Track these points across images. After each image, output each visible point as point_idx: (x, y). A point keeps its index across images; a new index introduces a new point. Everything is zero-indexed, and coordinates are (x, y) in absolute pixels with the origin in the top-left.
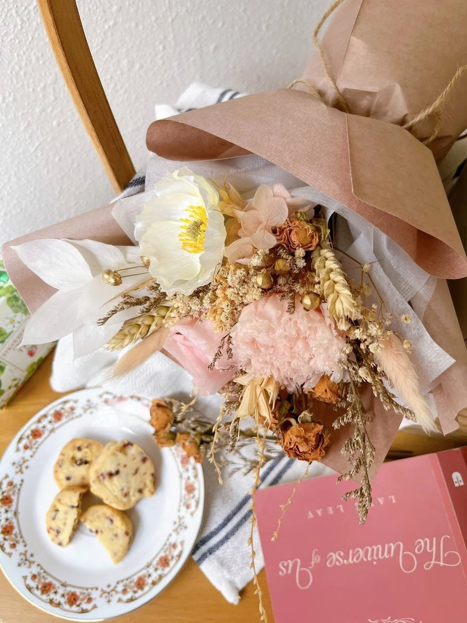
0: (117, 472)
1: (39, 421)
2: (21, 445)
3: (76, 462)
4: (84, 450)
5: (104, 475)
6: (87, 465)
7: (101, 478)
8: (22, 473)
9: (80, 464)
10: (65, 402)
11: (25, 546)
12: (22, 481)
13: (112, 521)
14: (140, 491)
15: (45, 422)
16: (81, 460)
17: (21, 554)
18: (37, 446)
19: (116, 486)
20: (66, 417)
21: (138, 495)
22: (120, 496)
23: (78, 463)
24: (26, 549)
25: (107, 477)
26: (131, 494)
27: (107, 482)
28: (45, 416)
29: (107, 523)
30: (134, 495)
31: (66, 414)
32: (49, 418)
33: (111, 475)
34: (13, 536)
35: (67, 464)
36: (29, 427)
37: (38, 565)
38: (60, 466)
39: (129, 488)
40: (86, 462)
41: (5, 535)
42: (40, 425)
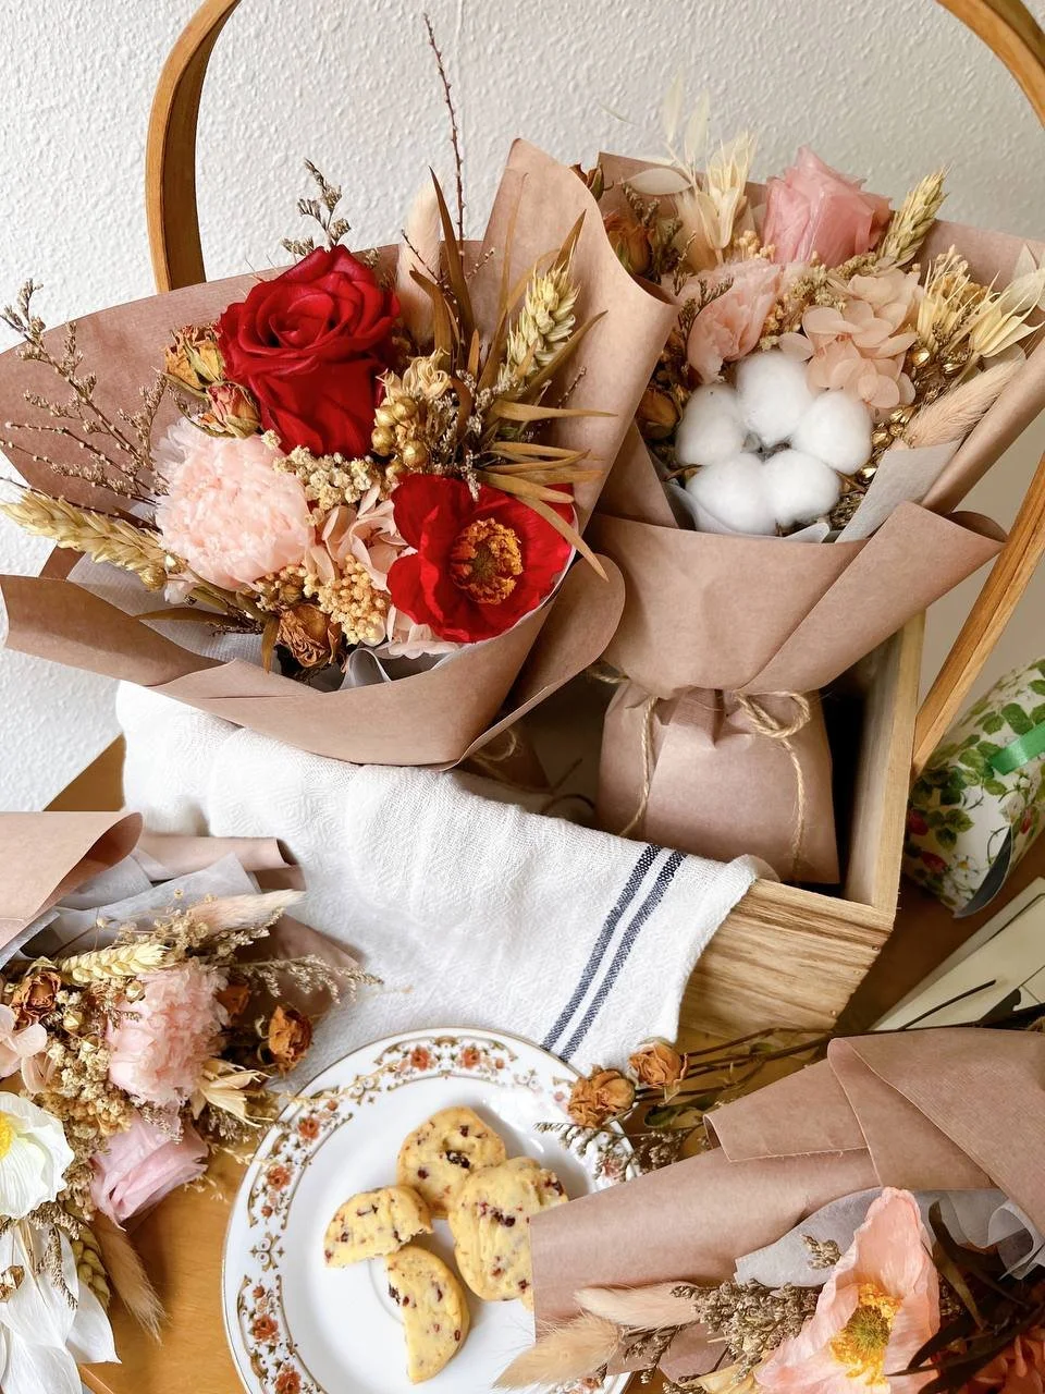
0: (510, 1222)
1: (439, 1043)
2: (388, 1059)
3: (448, 1153)
4: (471, 1139)
5: (489, 1209)
6: (465, 1171)
7: (480, 1210)
8: (359, 1103)
9: (454, 1161)
10: (497, 1045)
11: (283, 1227)
12: (351, 1115)
13: (440, 1295)
14: (523, 1285)
15: (446, 1051)
16: (459, 1153)
17: (268, 1235)
18: (407, 1078)
19: (494, 1245)
20: (481, 1070)
21: (516, 1287)
22: (489, 1268)
23: (453, 1155)
24: (281, 1233)
25: (489, 1216)
26: (506, 1278)
27: (484, 1223)
28: (453, 1042)
29: (432, 1294)
30: (508, 1284)
31: (484, 1066)
32: (456, 1050)
33: (498, 1217)
34: (278, 1195)
35: (433, 1144)
36: (419, 1039)
37: (278, 1277)
38: (419, 1143)
39: (511, 1264)
40: (466, 1164)
41: (270, 1183)
42: (436, 1050)
